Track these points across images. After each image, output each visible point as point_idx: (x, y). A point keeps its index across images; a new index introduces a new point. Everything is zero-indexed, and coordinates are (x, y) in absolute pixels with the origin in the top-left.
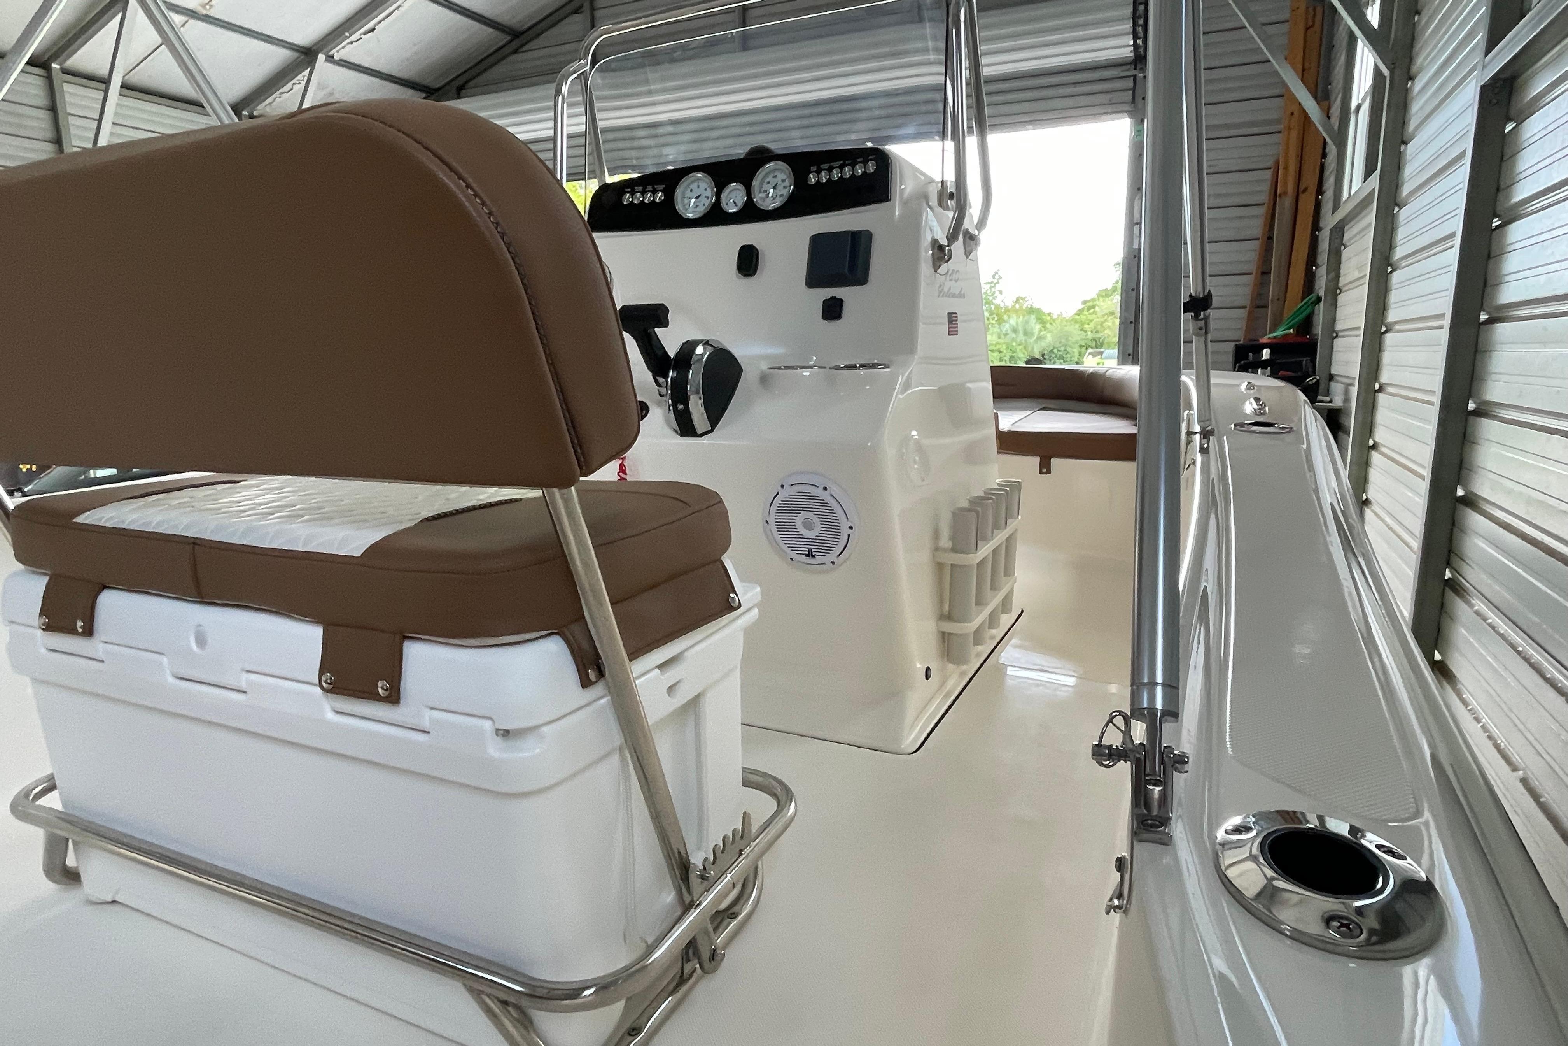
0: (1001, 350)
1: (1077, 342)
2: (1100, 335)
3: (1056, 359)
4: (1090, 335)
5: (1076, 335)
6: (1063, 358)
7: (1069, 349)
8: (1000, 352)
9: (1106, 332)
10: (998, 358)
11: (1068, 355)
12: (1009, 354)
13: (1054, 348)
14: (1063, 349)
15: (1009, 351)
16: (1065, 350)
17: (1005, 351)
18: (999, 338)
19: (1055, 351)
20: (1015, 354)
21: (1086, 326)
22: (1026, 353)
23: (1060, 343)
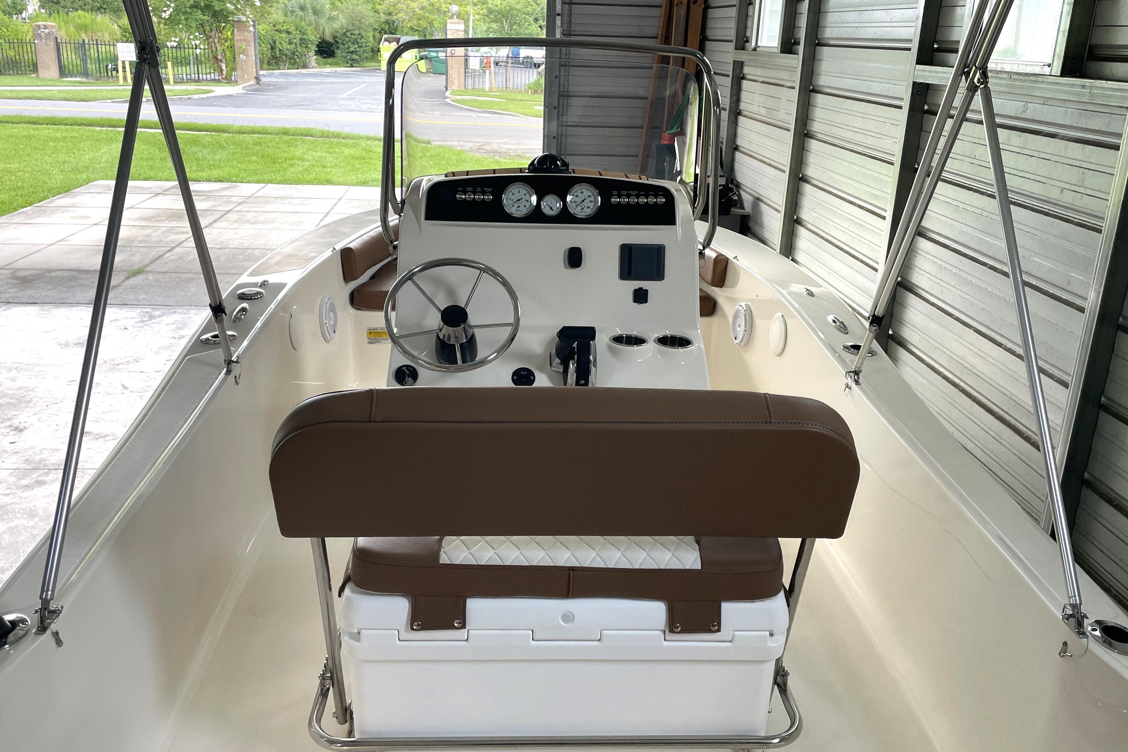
0: (290, 30)
1: (371, 24)
2: (394, 18)
3: (350, 43)
4: (383, 17)
5: (371, 19)
6: (358, 43)
7: (363, 33)
8: (289, 33)
9: (400, 15)
10: (287, 40)
11: (363, 40)
12: (298, 36)
13: (347, 32)
14: (357, 32)
15: (298, 32)
16: (359, 34)
17: (294, 32)
18: (286, 15)
19: (348, 34)
20: (305, 36)
21: (378, 7)
22: (318, 36)
23: (353, 25)
